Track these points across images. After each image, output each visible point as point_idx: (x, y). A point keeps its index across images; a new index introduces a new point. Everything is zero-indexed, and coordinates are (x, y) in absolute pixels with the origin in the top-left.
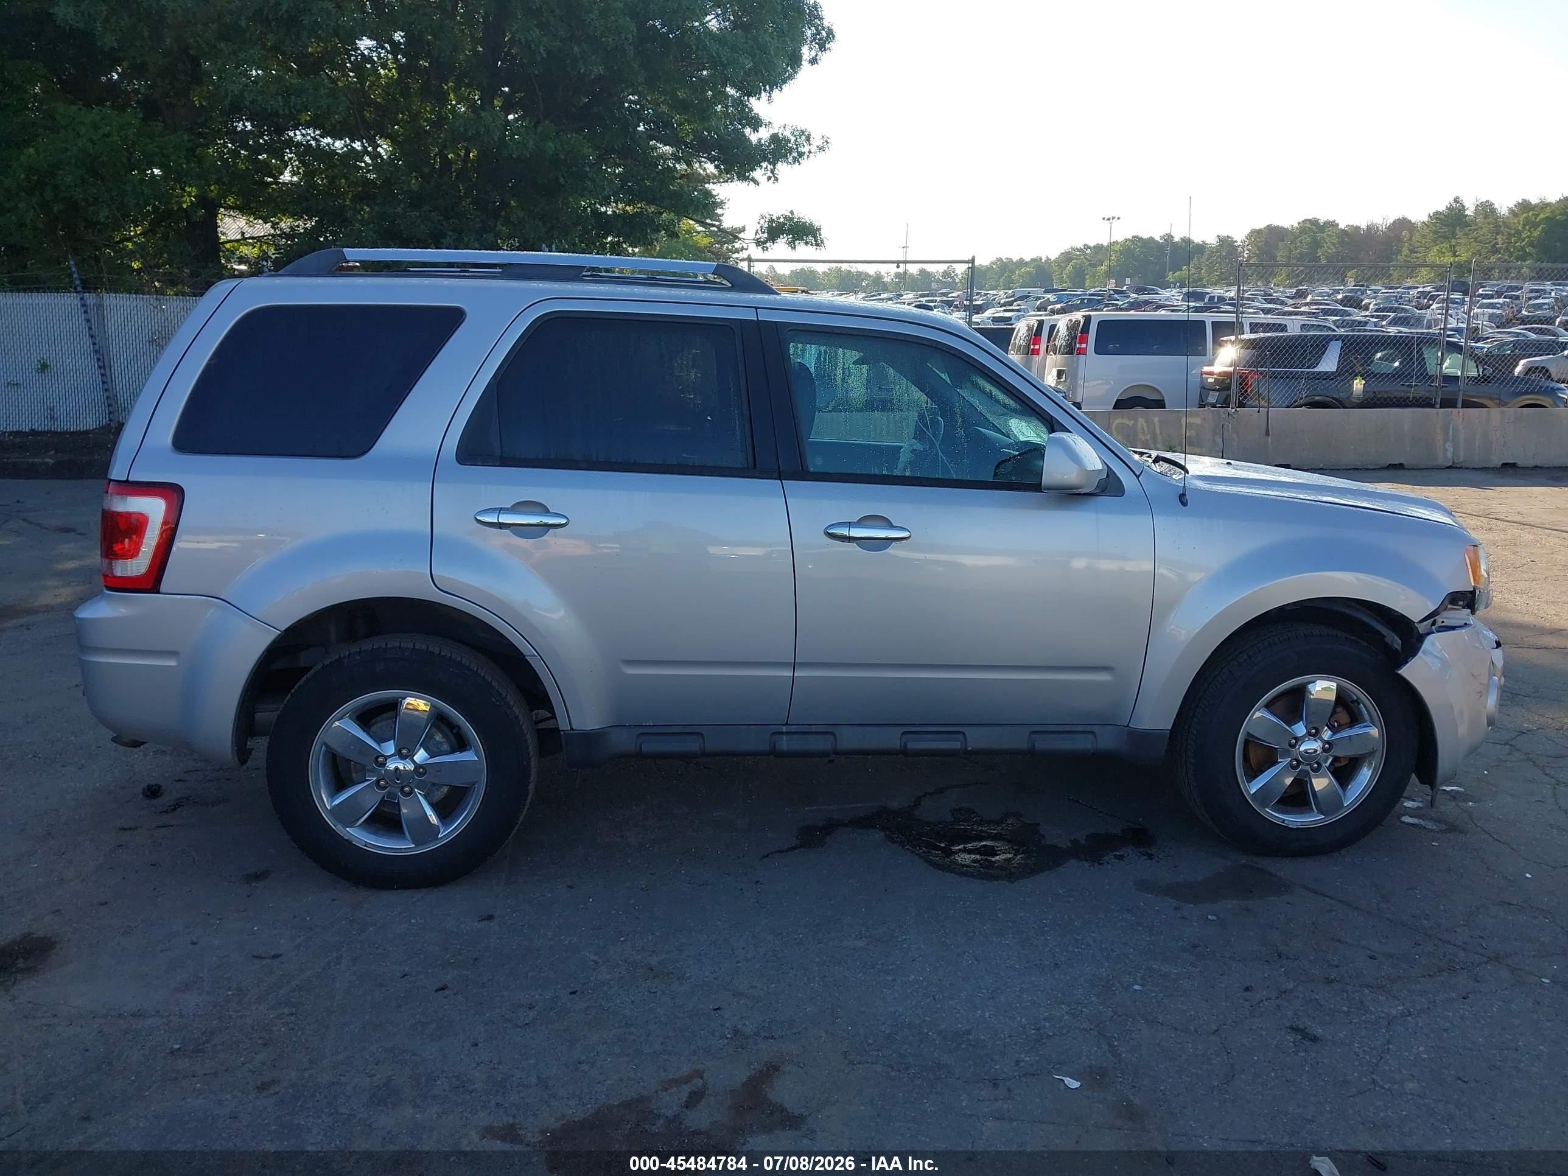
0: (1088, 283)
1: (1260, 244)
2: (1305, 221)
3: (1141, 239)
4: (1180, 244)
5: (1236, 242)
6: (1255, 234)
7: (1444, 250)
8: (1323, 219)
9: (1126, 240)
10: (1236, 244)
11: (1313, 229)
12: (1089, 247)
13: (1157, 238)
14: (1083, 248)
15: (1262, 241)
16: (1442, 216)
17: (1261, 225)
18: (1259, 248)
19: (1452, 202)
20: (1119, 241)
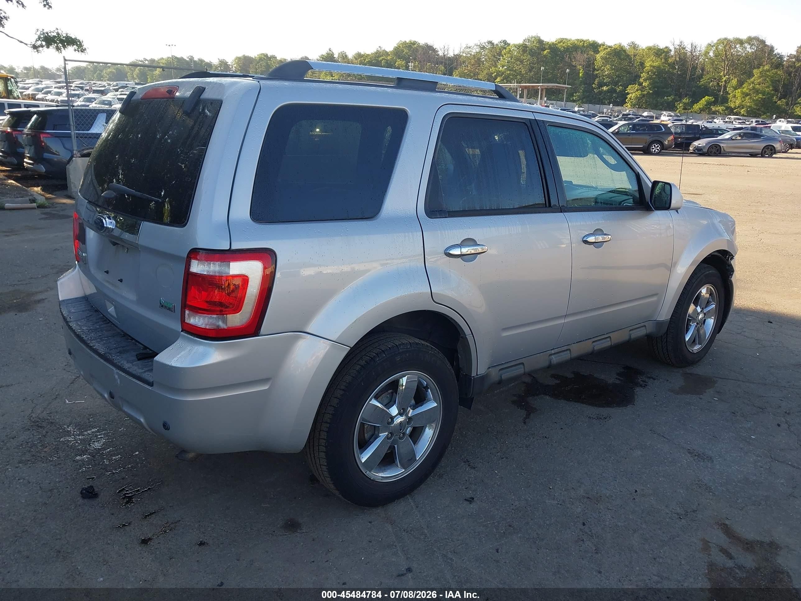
0: (149, 80)
1: (240, 65)
2: (262, 54)
3: (176, 58)
4: (198, 62)
5: (228, 62)
6: (239, 59)
7: (327, 73)
8: (269, 55)
9: (168, 58)
10: (228, 64)
11: (266, 59)
12: (146, 60)
13: (185, 58)
14: (143, 60)
15: (241, 63)
16: (324, 57)
17: (240, 55)
18: (240, 67)
19: (328, 50)
20: (164, 57)
